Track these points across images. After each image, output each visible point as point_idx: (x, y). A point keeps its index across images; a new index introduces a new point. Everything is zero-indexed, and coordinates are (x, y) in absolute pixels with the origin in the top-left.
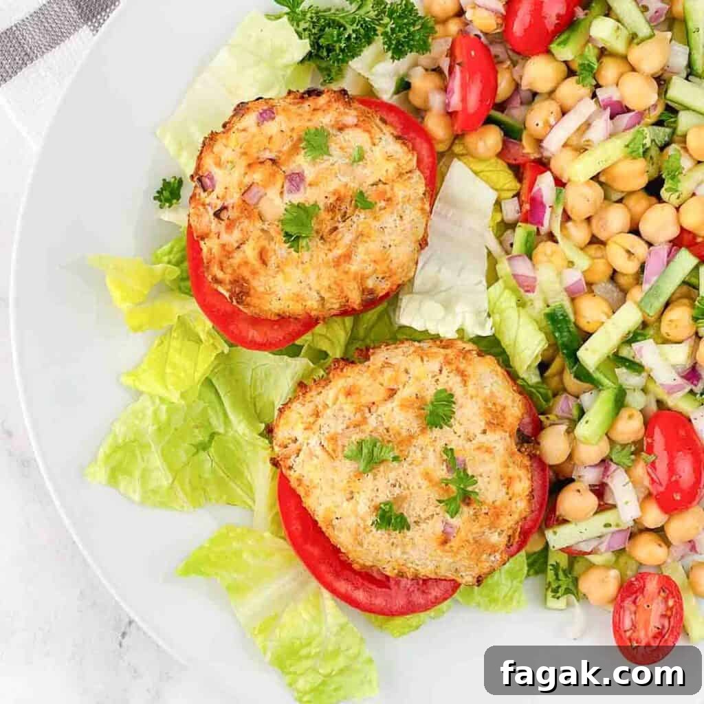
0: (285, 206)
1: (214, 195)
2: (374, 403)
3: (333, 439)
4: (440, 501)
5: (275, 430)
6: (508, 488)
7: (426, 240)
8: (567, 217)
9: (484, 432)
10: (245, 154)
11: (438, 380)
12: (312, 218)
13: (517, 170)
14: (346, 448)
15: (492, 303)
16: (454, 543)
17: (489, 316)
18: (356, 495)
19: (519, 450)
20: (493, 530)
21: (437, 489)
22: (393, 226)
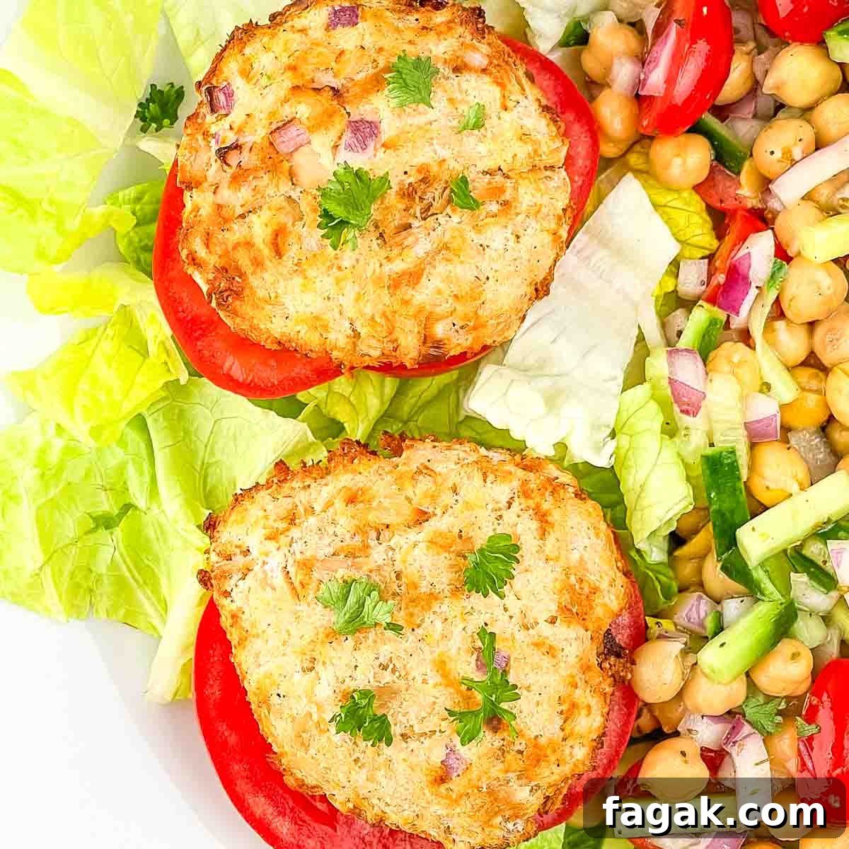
0: (336, 168)
1: (226, 123)
2: (388, 527)
3: (307, 566)
4: (451, 713)
5: (220, 528)
6: (564, 722)
7: (548, 286)
8: (778, 312)
9: (553, 621)
10: (293, 68)
11: (501, 516)
12: (374, 198)
13: (720, 219)
14: (323, 587)
15: (624, 416)
16: (457, 785)
17: (613, 435)
18: (319, 667)
19: (600, 665)
20: (524, 781)
21: (452, 690)
22: (501, 247)
